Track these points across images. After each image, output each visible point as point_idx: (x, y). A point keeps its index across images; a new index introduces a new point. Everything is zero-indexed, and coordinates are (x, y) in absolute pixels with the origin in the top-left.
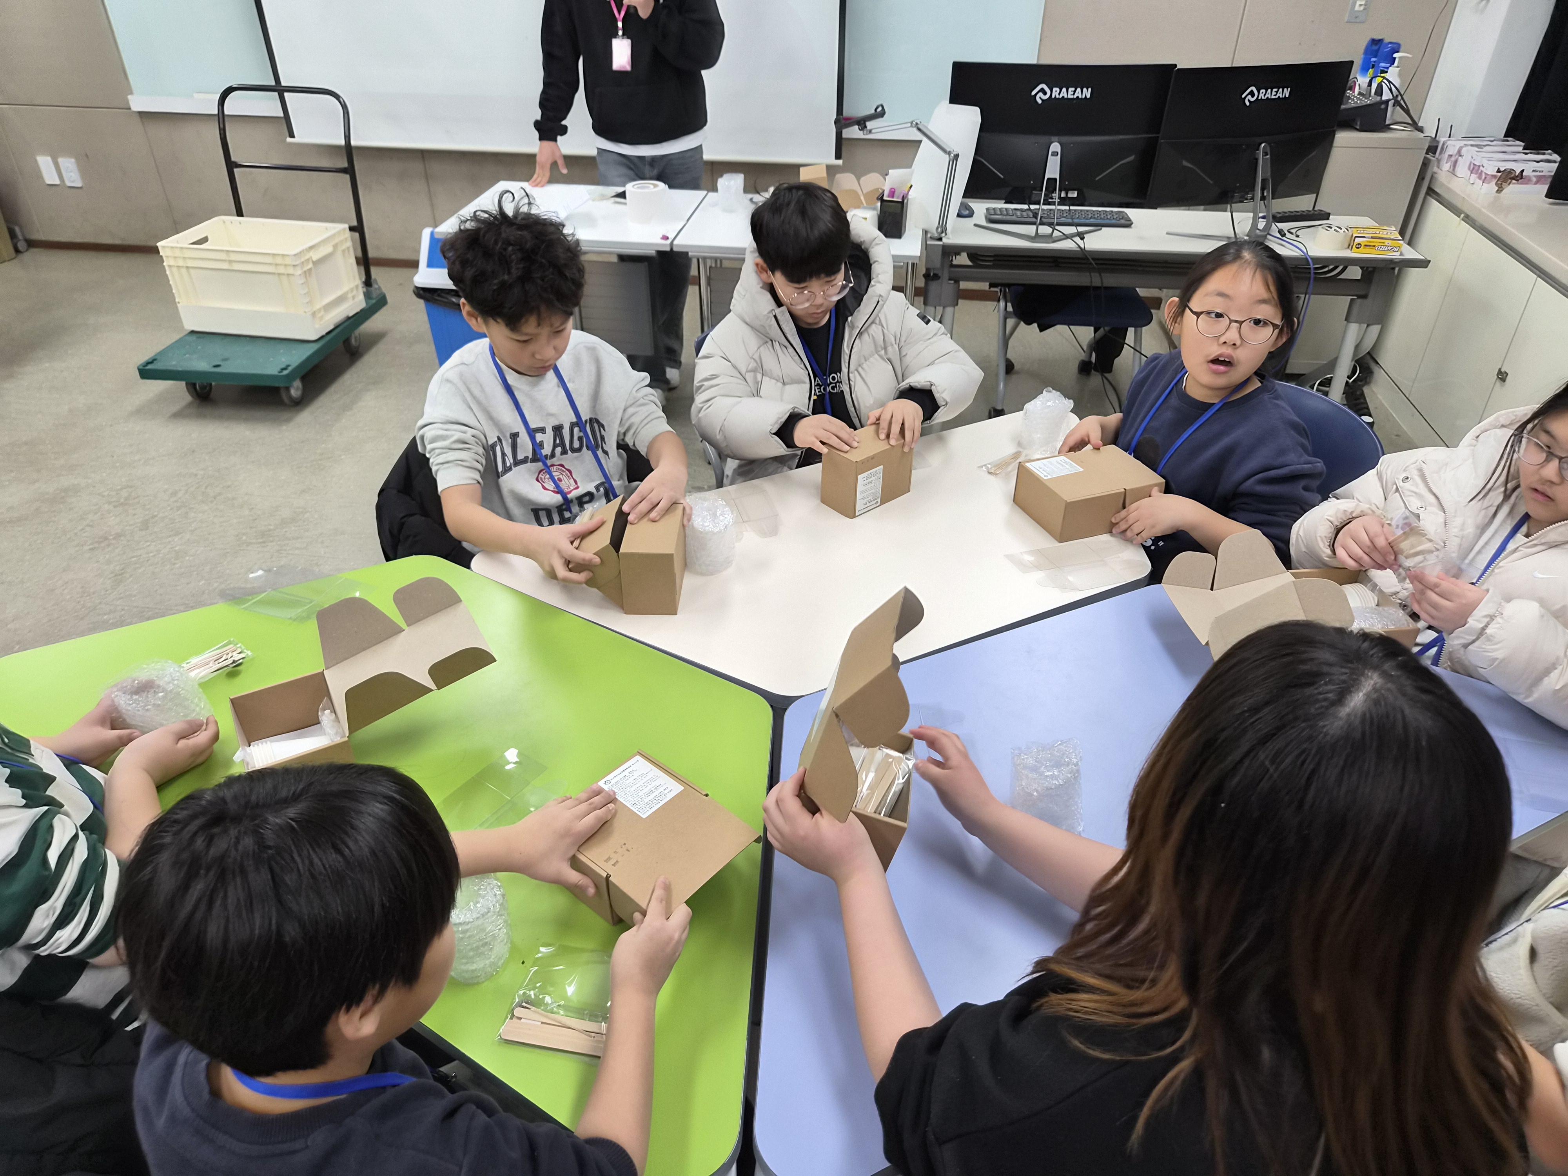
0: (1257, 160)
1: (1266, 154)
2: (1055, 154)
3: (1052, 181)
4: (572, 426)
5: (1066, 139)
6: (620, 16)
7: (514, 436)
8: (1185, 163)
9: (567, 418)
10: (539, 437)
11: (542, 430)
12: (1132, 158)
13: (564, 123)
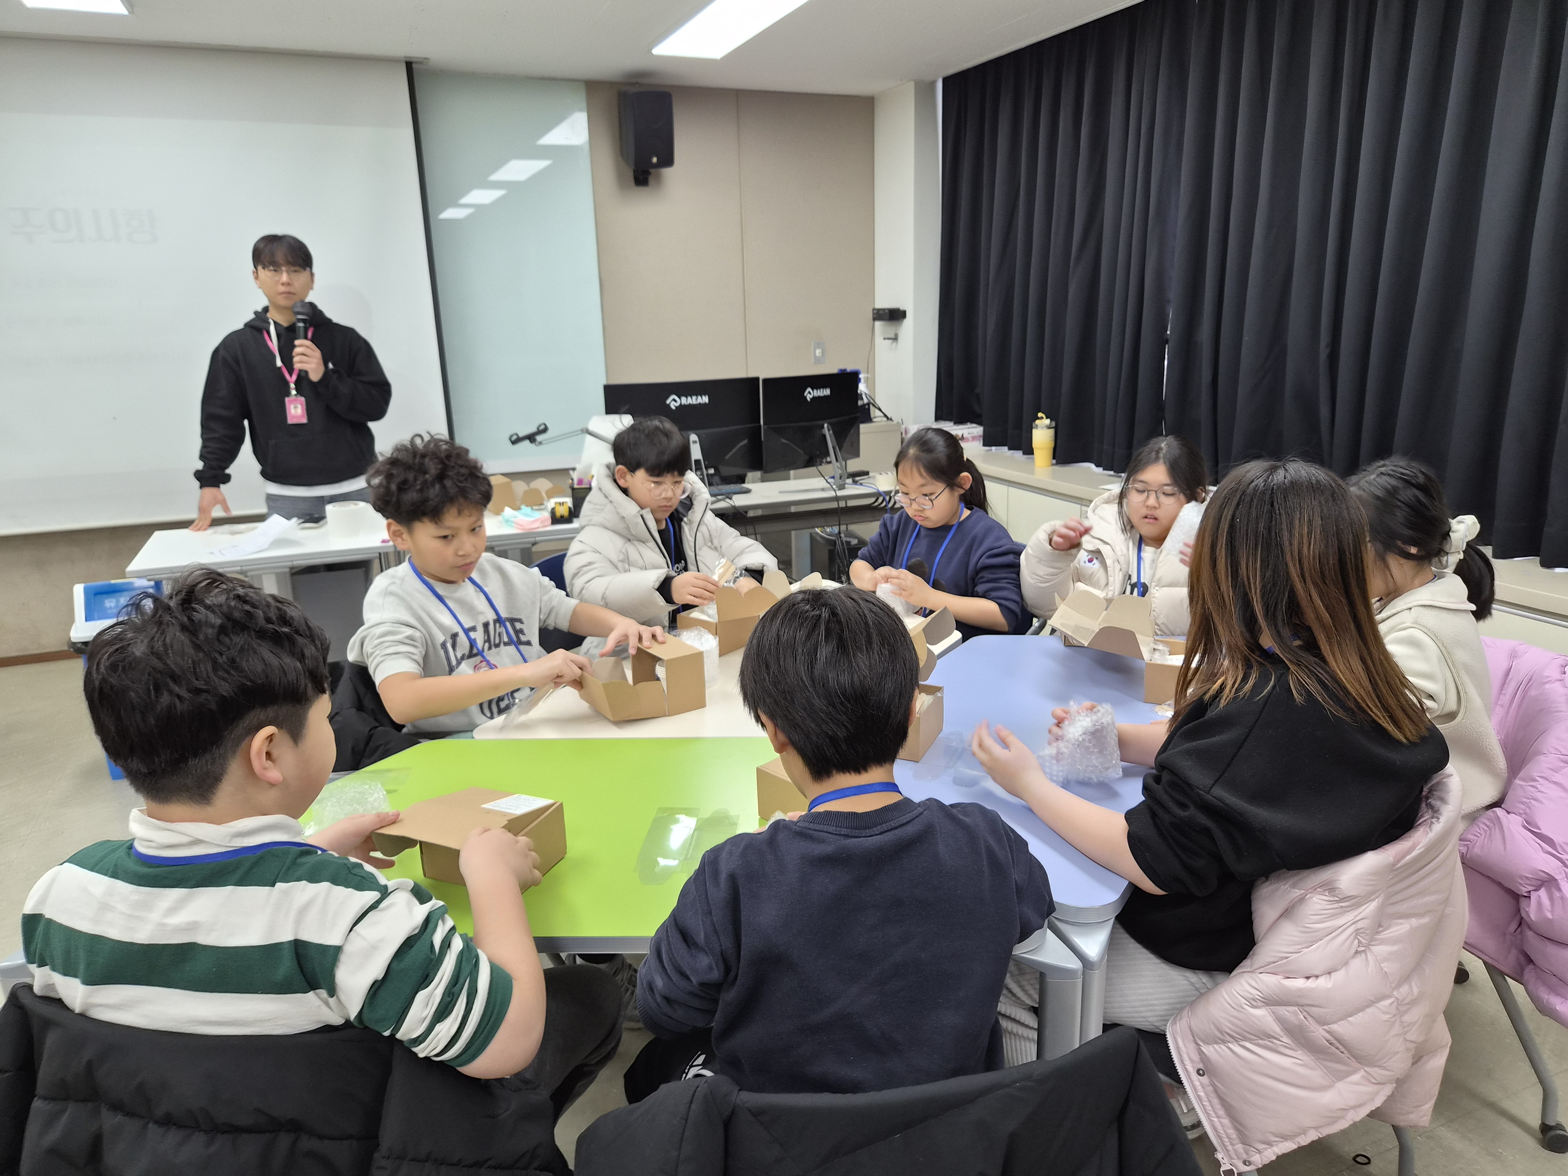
0: (824, 436)
1: (829, 430)
2: (695, 442)
3: (697, 462)
4: (495, 622)
5: (699, 432)
6: (292, 380)
7: (454, 636)
8: (783, 441)
9: (491, 616)
10: (472, 635)
11: (473, 629)
12: (745, 442)
13: (228, 471)
